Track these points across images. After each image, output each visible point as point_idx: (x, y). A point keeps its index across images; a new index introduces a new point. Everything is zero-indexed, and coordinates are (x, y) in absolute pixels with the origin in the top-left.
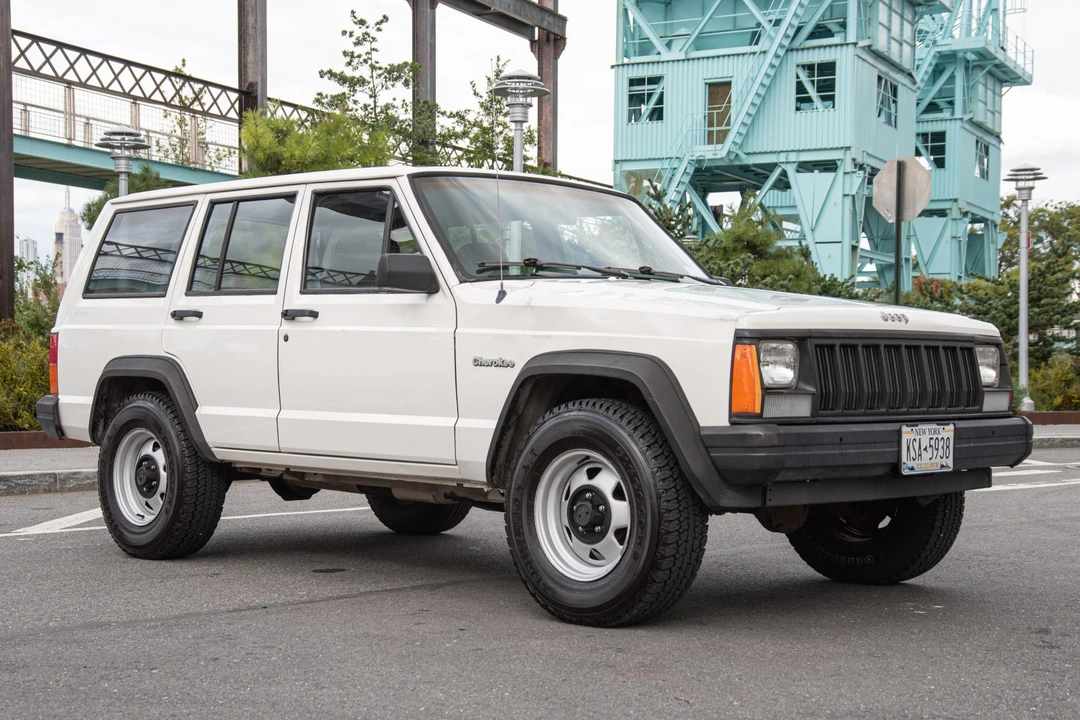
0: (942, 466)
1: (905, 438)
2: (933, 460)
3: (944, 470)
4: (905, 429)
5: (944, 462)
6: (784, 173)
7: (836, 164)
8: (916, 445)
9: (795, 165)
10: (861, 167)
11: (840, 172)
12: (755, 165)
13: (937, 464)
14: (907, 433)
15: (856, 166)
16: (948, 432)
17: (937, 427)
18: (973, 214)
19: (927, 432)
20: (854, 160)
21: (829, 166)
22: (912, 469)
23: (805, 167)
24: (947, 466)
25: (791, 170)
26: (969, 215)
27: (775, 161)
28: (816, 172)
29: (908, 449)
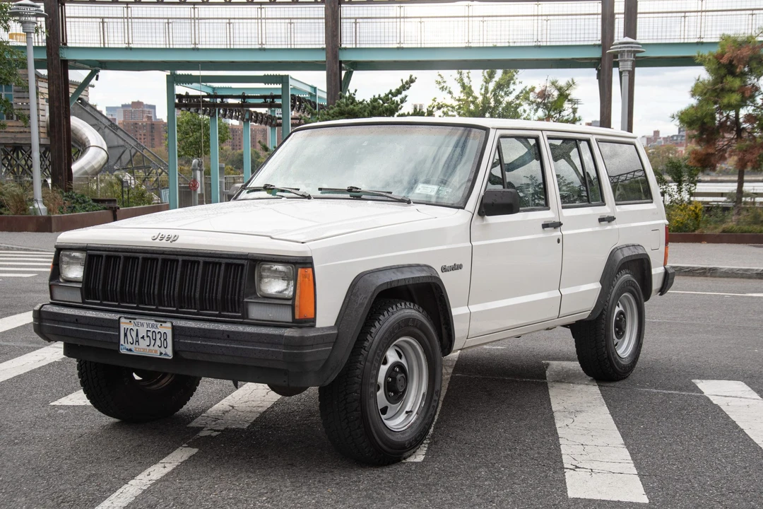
0: (161, 354)
1: (123, 326)
2: (151, 347)
3: (162, 357)
4: (123, 320)
5: (163, 350)
8: (134, 334)
13: (156, 351)
14: (125, 324)
16: (166, 328)
17: (155, 323)
19: (145, 325)
22: (130, 350)
24: (166, 354)
29: (126, 335)
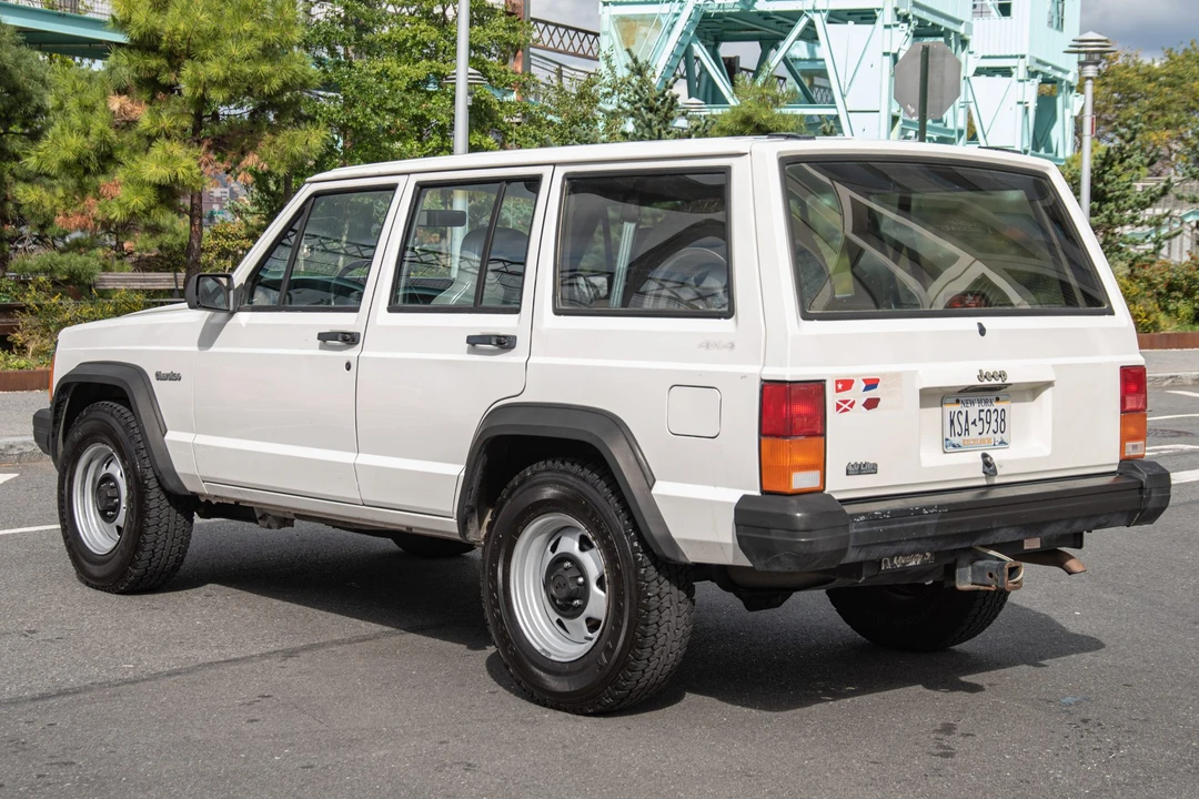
6: (811, 24)
7: (874, 13)
9: (824, 15)
10: (905, 19)
11: (879, 23)
12: (777, 13)
15: (899, 17)
18: (1043, 73)
20: (896, 10)
21: (866, 16)
23: (837, 17)
25: (819, 20)
26: (1040, 76)
27: (800, 8)
28: (851, 23)
